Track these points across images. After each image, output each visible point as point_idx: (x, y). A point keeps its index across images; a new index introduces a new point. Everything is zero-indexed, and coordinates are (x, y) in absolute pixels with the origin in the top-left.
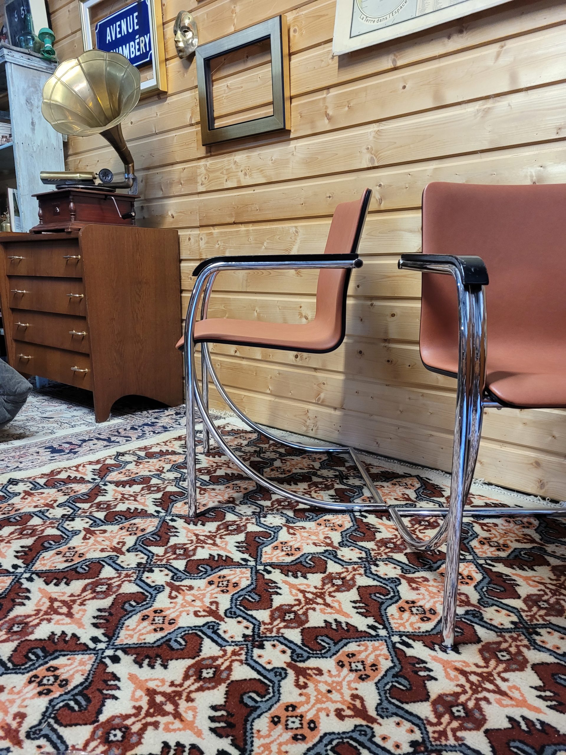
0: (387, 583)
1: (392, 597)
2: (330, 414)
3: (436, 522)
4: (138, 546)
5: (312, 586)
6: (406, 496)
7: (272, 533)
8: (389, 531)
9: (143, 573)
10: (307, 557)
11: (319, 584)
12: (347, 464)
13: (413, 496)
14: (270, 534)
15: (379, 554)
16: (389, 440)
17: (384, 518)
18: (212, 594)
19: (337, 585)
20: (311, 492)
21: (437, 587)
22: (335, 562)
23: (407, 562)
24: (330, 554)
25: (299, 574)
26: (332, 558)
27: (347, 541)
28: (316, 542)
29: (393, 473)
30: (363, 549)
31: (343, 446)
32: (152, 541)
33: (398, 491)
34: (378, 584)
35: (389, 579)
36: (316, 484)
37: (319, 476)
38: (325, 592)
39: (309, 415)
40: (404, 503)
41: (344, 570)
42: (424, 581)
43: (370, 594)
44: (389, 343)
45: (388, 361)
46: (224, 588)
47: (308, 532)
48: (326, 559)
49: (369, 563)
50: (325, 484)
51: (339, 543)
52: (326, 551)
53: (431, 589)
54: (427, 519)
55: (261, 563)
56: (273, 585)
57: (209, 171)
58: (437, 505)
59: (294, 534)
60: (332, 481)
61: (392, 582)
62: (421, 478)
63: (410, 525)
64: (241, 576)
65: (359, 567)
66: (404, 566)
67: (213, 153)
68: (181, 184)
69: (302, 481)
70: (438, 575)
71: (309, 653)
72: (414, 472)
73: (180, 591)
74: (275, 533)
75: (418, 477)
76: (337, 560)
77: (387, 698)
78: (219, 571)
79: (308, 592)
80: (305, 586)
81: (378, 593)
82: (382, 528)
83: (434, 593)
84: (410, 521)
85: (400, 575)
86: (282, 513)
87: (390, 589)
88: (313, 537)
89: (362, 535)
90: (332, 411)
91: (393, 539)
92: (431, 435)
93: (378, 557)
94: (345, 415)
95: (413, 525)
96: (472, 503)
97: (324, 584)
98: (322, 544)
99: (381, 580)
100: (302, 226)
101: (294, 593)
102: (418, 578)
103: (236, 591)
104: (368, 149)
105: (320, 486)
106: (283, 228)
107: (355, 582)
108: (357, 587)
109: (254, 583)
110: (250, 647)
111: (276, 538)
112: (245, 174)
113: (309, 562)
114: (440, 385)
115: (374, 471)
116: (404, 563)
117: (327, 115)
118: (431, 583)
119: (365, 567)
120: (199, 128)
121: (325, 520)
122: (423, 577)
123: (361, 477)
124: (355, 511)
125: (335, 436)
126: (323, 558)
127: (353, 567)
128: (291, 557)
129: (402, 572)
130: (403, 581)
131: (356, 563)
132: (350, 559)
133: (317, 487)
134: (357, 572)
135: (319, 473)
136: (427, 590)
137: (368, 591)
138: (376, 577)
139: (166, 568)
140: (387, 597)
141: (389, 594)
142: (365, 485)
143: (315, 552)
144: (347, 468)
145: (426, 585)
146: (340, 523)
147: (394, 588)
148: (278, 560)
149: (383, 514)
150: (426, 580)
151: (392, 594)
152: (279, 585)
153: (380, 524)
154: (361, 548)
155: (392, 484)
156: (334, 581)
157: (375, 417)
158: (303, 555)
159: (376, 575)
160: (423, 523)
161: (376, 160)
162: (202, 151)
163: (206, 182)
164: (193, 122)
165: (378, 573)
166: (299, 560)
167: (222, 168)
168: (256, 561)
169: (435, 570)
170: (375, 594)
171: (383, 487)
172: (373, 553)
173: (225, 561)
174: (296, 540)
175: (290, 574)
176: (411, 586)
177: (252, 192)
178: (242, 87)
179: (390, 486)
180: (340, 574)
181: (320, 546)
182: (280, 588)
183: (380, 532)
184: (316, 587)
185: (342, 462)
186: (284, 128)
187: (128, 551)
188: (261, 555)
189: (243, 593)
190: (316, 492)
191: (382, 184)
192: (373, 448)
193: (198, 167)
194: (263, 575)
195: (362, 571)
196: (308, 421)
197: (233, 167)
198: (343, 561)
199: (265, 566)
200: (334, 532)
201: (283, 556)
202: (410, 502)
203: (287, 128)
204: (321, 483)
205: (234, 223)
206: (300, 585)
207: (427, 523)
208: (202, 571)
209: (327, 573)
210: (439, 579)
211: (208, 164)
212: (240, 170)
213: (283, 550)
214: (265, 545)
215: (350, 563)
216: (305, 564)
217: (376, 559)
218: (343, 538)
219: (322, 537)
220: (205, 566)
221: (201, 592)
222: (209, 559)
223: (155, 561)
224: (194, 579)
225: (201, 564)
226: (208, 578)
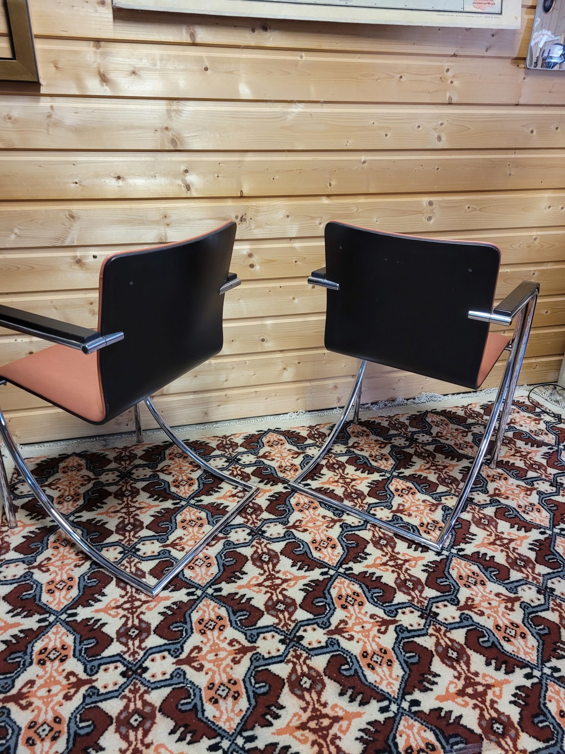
4: (248, 632)
5: (381, 557)
6: (292, 451)
8: (335, 486)
9: (300, 644)
10: (343, 540)
11: (381, 552)
13: (295, 449)
14: (294, 541)
15: (361, 506)
17: (316, 478)
18: (360, 613)
19: (387, 544)
22: (359, 530)
23: (378, 501)
24: (346, 528)
25: (362, 555)
26: (352, 529)
27: (334, 510)
28: (325, 525)
29: (251, 436)
33: (283, 450)
35: (393, 519)
38: (391, 554)
40: (301, 458)
41: (370, 532)
42: (403, 507)
47: (308, 522)
48: (351, 533)
50: (238, 475)
51: (335, 516)
52: (341, 527)
53: (412, 509)
55: (334, 567)
56: (368, 574)
59: (306, 530)
60: (235, 468)
61: (397, 520)
62: (273, 430)
64: (345, 586)
66: (381, 504)
69: (217, 482)
71: (452, 595)
72: (260, 426)
74: (294, 539)
75: (270, 430)
76: (356, 528)
77: (504, 584)
78: (330, 594)
79: (387, 562)
80: (378, 560)
82: (329, 486)
85: (392, 512)
86: (264, 520)
88: (318, 523)
91: (346, 490)
98: (331, 524)
101: (384, 570)
102: (399, 507)
103: (365, 598)
107: (388, 535)
108: (394, 537)
109: (360, 583)
110: (434, 620)
111: (303, 542)
113: (350, 542)
115: (238, 441)
117: (101, 75)
118: (406, 505)
121: (297, 505)
122: (399, 505)
126: (349, 533)
128: (336, 547)
129: (389, 509)
130: (399, 515)
132: (359, 522)
136: (413, 511)
139: (303, 626)
143: (339, 533)
145: (407, 508)
146: (306, 501)
147: (403, 522)
148: (337, 556)
149: (311, 475)
150: (402, 505)
151: (410, 527)
152: (370, 572)
153: (322, 484)
155: (269, 446)
156: (381, 543)
158: (339, 541)
161: (179, 143)
165: (385, 519)
166: (344, 546)
168: (330, 568)
169: (394, 495)
173: (317, 585)
174: (316, 534)
175: (359, 559)
179: (271, 449)
180: (374, 536)
181: (332, 526)
182: (374, 573)
183: (334, 490)
185: (205, 446)
187: (252, 642)
188: (323, 562)
189: (369, 595)
194: (353, 573)
198: (358, 526)
199: (341, 566)
200: (319, 510)
201: (333, 551)
202: (302, 455)
206: (375, 561)
207: (337, 466)
208: (324, 605)
209: (369, 541)
213: (325, 547)
214: (308, 552)
215: (365, 525)
216: (350, 546)
217: (367, 511)
218: (329, 510)
219: (321, 519)
220: (317, 600)
221: (354, 617)
222: (307, 593)
223: (285, 629)
224: (333, 614)
225: (312, 602)
226: (336, 606)
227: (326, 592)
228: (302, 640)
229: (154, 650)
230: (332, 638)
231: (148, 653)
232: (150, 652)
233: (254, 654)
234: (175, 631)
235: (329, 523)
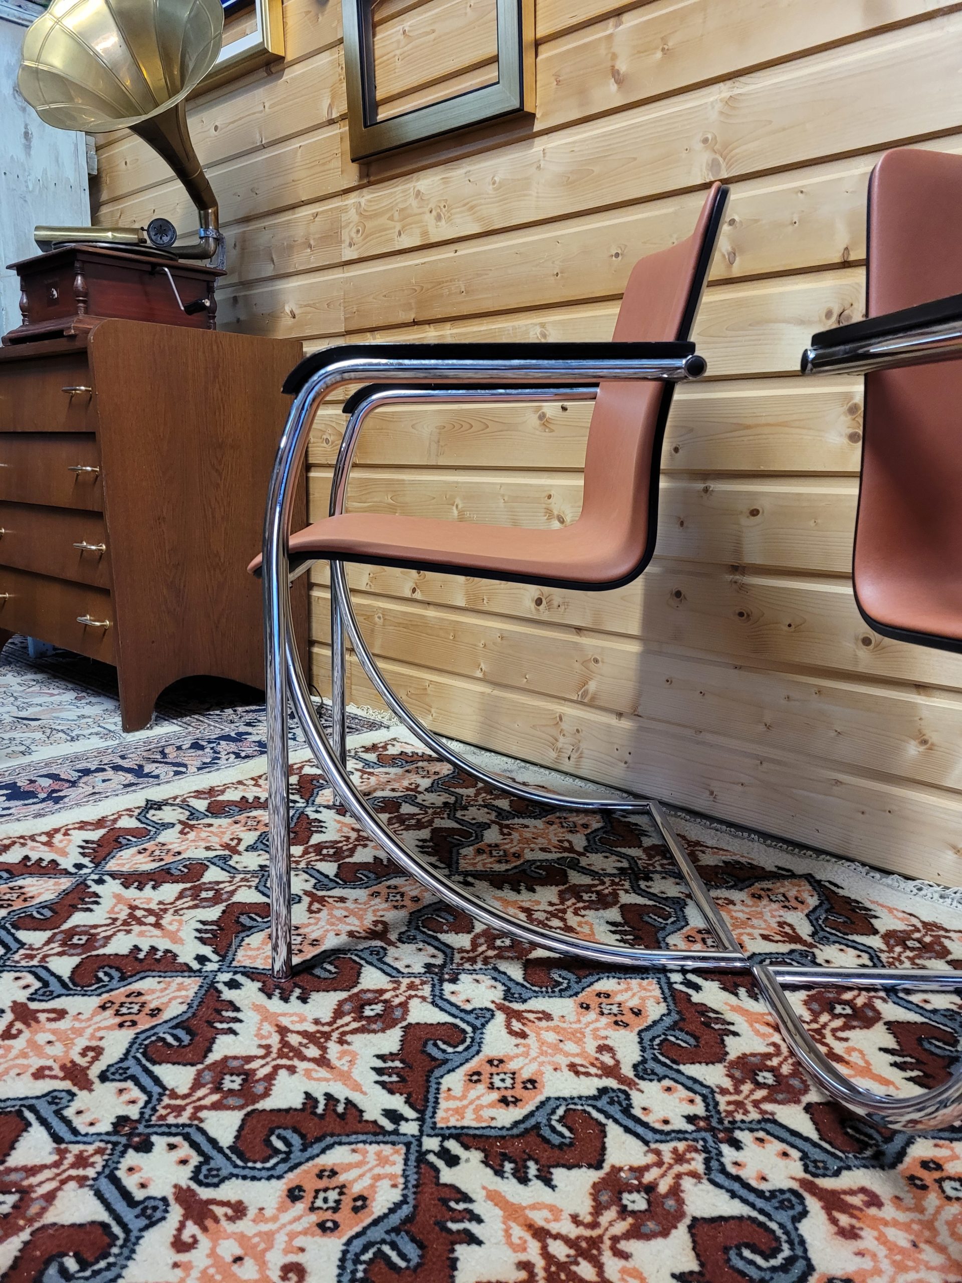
0: (767, 1207)
1: (790, 1261)
2: (609, 726)
3: (869, 1005)
4: (131, 1062)
5: (565, 1216)
6: (787, 929)
7: (469, 1029)
8: (757, 1033)
9: (123, 1153)
10: (553, 1112)
11: (585, 1208)
12: (647, 842)
13: (805, 930)
14: (464, 1031)
15: (739, 1104)
16: (739, 788)
17: (742, 991)
18: (292, 1236)
19: (633, 1213)
20: (564, 911)
21: (906, 1227)
22: (627, 1130)
23: (814, 1136)
24: (611, 1102)
25: (532, 1169)
26: (619, 1116)
27: (655, 1059)
28: (577, 1061)
29: (753, 867)
30: (697, 1087)
31: (637, 796)
32: (170, 1046)
33: (767, 916)
34: (746, 1211)
35: (773, 1193)
36: (576, 892)
37: (585, 871)
38: (600, 1237)
39: (564, 725)
40: (784, 948)
41: (651, 1158)
42: (869, 1204)
43: (726, 1250)
44: (743, 574)
45: (741, 614)
46: (328, 1215)
47: (556, 1030)
48: (601, 1118)
49: (714, 1136)
50: (598, 893)
51: (635, 1067)
52: (603, 1091)
53: (892, 1234)
54: (848, 996)
55: (434, 1128)
56: (461, 1206)
57: (366, 217)
58: (865, 959)
59: (523, 1035)
60: (613, 883)
61: (782, 1206)
62: (819, 882)
63: (807, 1016)
64: (378, 1171)
65: (691, 1149)
66: (807, 1147)
67: (372, 179)
68: (310, 246)
69: (545, 882)
70: (903, 1182)
72: (800, 864)
73: (209, 1223)
74: (475, 1029)
75: (809, 878)
76: (630, 1124)
78: (323, 1151)
79: (557, 1236)
80: (546, 1213)
81: (747, 1246)
82: (740, 1024)
83: (902, 1251)
84: (806, 1003)
85: (803, 1182)
86: (495, 969)
87: (779, 1232)
88: (570, 1047)
89: (692, 1041)
90: (613, 720)
91: (768, 1056)
92: (838, 782)
93: (739, 1117)
94: (641, 729)
95: (816, 1015)
96: (949, 952)
97: (598, 1209)
98: (593, 1070)
99: (752, 1197)
100: (554, 323)
101: (515, 1240)
102: (852, 1192)
103: (358, 1229)
104: (705, 141)
105: (586, 897)
106: (514, 328)
107: (681, 1202)
108: (687, 1221)
109: (411, 1198)
111: (477, 1045)
112: (439, 218)
113: (559, 1128)
114: (861, 669)
115: (708, 859)
116: (807, 1139)
117: (615, 73)
118: (889, 1211)
119: (706, 1150)
120: (343, 129)
121: (599, 995)
122: (863, 1190)
123: (679, 876)
124: (672, 971)
125: (617, 774)
126: (595, 1114)
127: (675, 1151)
128: (511, 1108)
129: (806, 1170)
130: (813, 1204)
131: (680, 1135)
132: (666, 1122)
133: (580, 899)
134: (685, 1168)
135: (584, 862)
136: (882, 1239)
137: (720, 1239)
138: (736, 1186)
139: (187, 1137)
140: (774, 1262)
141: (779, 1250)
142: (689, 896)
143: (575, 1094)
144: (646, 850)
145: (874, 1218)
146: (634, 1003)
147: (790, 1227)
148: (479, 1118)
149: (738, 980)
150: (874, 1201)
151: (786, 1252)
152: (477, 1208)
153: (734, 1009)
154: (693, 1085)
155: (753, 896)
156: (627, 1198)
157: (708, 737)
158: (543, 1104)
159: (737, 1179)
160: (838, 1009)
161: (723, 165)
162: (351, 175)
163: (358, 238)
164: (334, 116)
165: (744, 1174)
166: (532, 1122)
167: (392, 209)
168: (421, 1120)
169: (893, 1166)
170: (738, 1248)
171: (732, 902)
172: (722, 1100)
173: (342, 1116)
174: (526, 1054)
175: (508, 1167)
176: (834, 1221)
177: (452, 254)
178: (433, 31)
179: (749, 901)
180: (639, 1171)
181: (587, 1074)
182: (479, 1220)
183: (735, 1034)
184: (575, 1219)
185: (633, 835)
186: (521, 109)
187: (103, 1077)
188: (437, 1102)
189: (376, 1234)
190: (576, 913)
191: (737, 218)
192: (701, 804)
193: (344, 210)
194: (437, 1171)
195: (697, 1163)
196: (561, 739)
197: (414, 203)
198: (645, 1125)
199: (445, 1138)
200: (623, 1032)
201: (491, 1105)
202: (798, 947)
203: (528, 108)
204: (589, 889)
205: (415, 323)
206: (534, 1207)
207: (848, 1011)
208: (277, 1151)
209: (607, 1167)
210: (909, 1199)
211: (363, 201)
212: (427, 210)
213: (492, 1087)
214: (449, 1066)
215: (667, 1136)
216: (546, 1132)
217: (733, 1122)
218: (643, 1050)
219: (591, 1046)
220: (288, 1134)
221: (264, 1227)
222: (302, 1110)
223: (163, 1112)
224: (254, 1178)
225: (279, 1128)
226: (290, 1175)
227: (329, 1140)
228: (138, 1151)
229: (42, 972)
230: (167, 1204)
231: (33, 969)
232: (38, 969)
233: (67, 1091)
234: (97, 976)
235: (593, 1065)
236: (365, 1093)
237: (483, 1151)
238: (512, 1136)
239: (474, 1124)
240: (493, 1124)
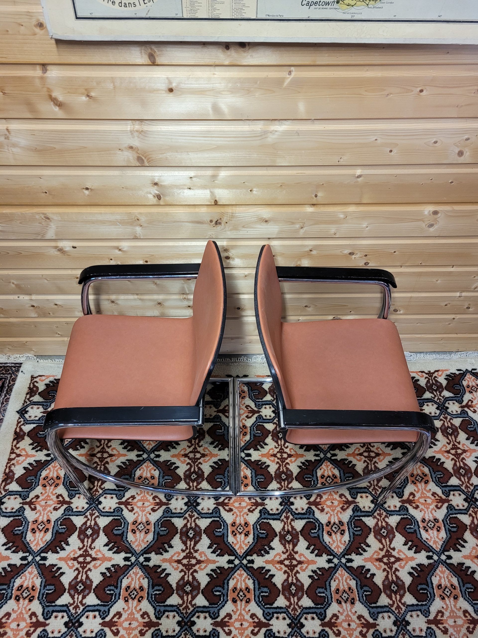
0: (308, 516)
1: (319, 526)
4: (158, 608)
5: (282, 554)
7: (218, 519)
8: (272, 461)
9: (191, 629)
10: (257, 528)
11: (283, 548)
13: (252, 405)
14: (218, 521)
15: (285, 490)
17: (259, 447)
18: (244, 609)
19: (290, 541)
21: (328, 499)
22: (274, 519)
23: (302, 487)
24: (264, 514)
25: (267, 548)
26: (268, 517)
27: (261, 491)
28: (248, 507)
32: (160, 594)
34: (305, 521)
35: (306, 511)
38: (291, 553)
40: (254, 418)
41: (283, 523)
42: (320, 499)
43: (309, 534)
46: (245, 599)
48: (267, 521)
49: (288, 505)
51: (259, 497)
52: (260, 512)
53: (327, 503)
55: (241, 557)
56: (264, 571)
58: (272, 407)
59: (231, 510)
61: (310, 513)
64: (242, 579)
65: (287, 513)
66: (303, 491)
71: (322, 608)
73: (227, 624)
76: (272, 517)
77: (370, 607)
78: (228, 586)
79: (284, 560)
80: (278, 557)
81: (311, 529)
82: (266, 461)
83: (331, 506)
84: (273, 439)
85: (308, 503)
87: (313, 521)
88: (243, 504)
89: (263, 477)
91: (279, 468)
97: (285, 546)
99: (304, 516)
101: (279, 568)
102: (317, 498)
103: (253, 596)
107: (295, 530)
108: (299, 533)
109: (255, 579)
110: (298, 631)
111: (225, 523)
113: (262, 532)
116: (301, 489)
118: (324, 497)
119: (289, 511)
122: (318, 495)
126: (264, 521)
127: (285, 516)
128: (249, 535)
129: (307, 499)
130: (313, 508)
131: (282, 511)
132: (277, 510)
134: (290, 519)
136: (327, 506)
137: (306, 532)
138: (300, 516)
139: (198, 612)
140: (317, 529)
143: (257, 519)
145: (323, 501)
147: (314, 517)
148: (246, 545)
149: (255, 443)
151: (317, 525)
152: (267, 568)
153: (261, 456)
156: (287, 538)
158: (253, 528)
159: (299, 514)
165: (299, 511)
166: (256, 535)
168: (236, 557)
170: (310, 531)
173: (221, 573)
174: (237, 516)
175: (262, 552)
176: (319, 509)
180: (284, 529)
181: (254, 510)
182: (270, 570)
183: (269, 466)
187: (158, 618)
188: (234, 549)
189: (257, 593)
194: (252, 567)
195: (290, 516)
198: (275, 514)
199: (245, 557)
200: (248, 488)
201: (245, 539)
206: (275, 557)
208: (220, 596)
209: (278, 534)
213: (240, 533)
214: (226, 535)
215: (280, 514)
216: (261, 535)
217: (288, 497)
218: (257, 490)
220: (217, 589)
221: (238, 613)
222: (211, 580)
223: (184, 611)
224: (223, 606)
225: (212, 589)
226: (229, 598)
227: (226, 581)
228: (193, 625)
229: (90, 608)
230: (215, 630)
231: (85, 610)
232: (87, 609)
233: (156, 630)
234: (108, 594)
235: (252, 506)
236: (218, 562)
237: (255, 553)
238: (256, 543)
239: (247, 548)
240: (250, 544)
